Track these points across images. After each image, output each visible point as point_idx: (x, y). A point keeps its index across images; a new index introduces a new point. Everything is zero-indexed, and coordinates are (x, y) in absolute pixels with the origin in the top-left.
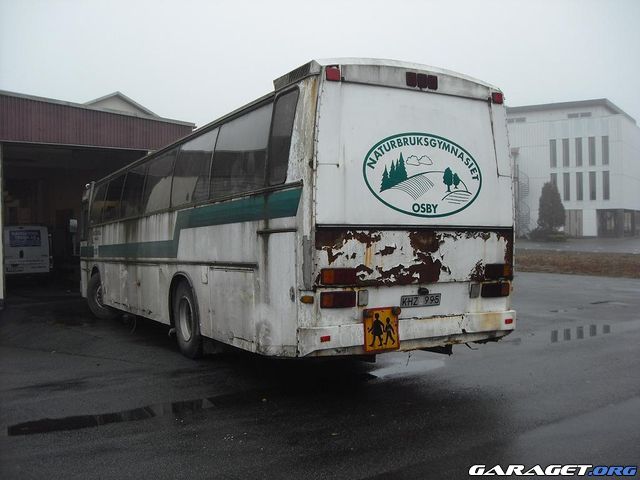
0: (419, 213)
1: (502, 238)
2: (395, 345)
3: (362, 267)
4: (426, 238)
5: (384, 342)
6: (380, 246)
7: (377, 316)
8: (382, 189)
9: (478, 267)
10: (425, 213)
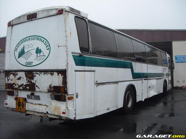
0: (27, 65)
1: (60, 75)
2: (24, 111)
3: (14, 84)
4: (30, 74)
5: (21, 109)
6: (18, 77)
7: (20, 100)
8: (18, 58)
9: (50, 87)
10: (29, 65)
